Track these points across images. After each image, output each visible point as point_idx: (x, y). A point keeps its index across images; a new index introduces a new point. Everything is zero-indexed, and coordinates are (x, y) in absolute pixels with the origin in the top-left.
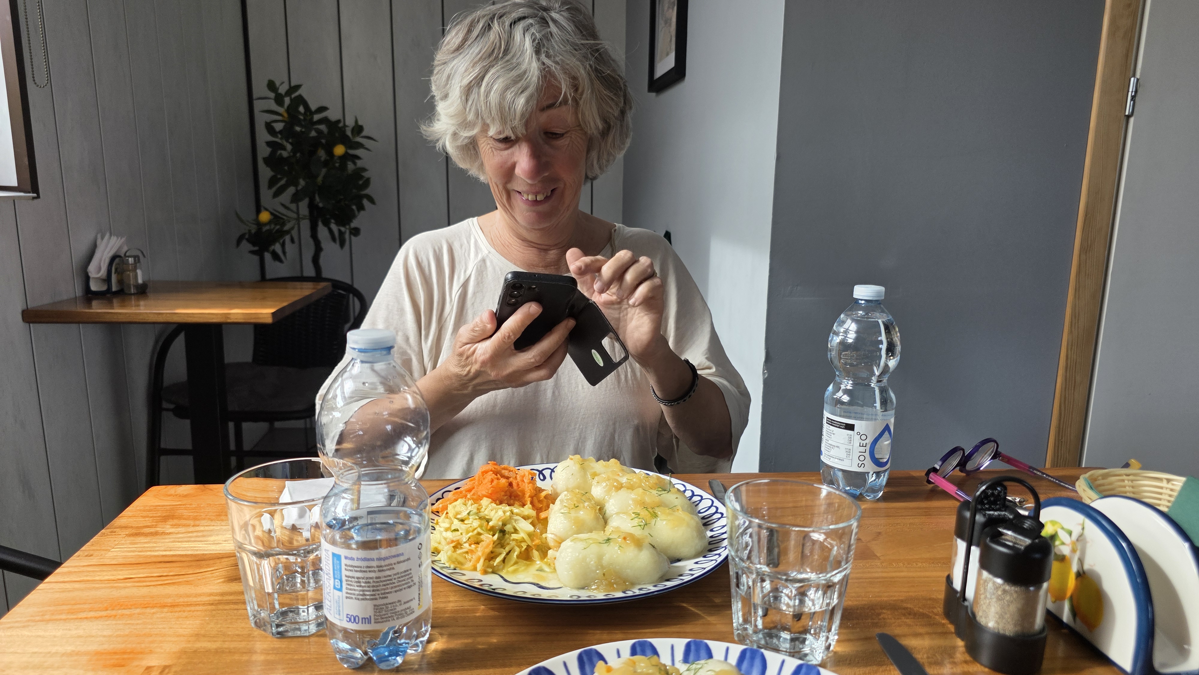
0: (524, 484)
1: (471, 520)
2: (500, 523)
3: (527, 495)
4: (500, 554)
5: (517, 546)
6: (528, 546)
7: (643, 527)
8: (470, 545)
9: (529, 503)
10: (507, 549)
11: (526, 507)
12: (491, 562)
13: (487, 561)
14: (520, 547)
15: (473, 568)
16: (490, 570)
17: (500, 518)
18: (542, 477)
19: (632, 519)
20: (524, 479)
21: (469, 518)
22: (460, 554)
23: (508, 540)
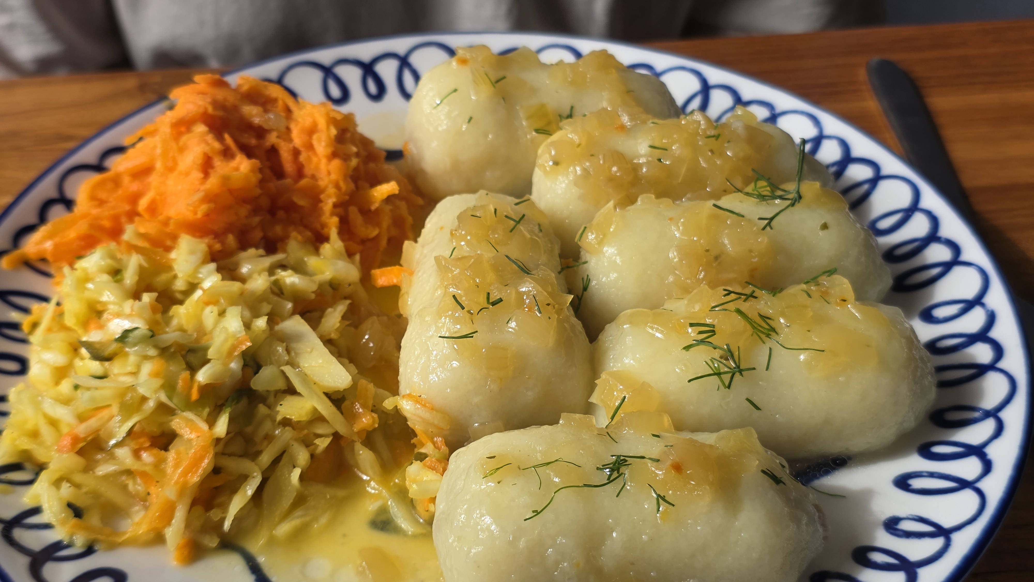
0: (315, 160)
1: (132, 359)
2: (235, 366)
3: (328, 203)
4: (244, 478)
5: (296, 440)
6: (336, 436)
7: (727, 378)
8: (136, 454)
9: (333, 233)
10: (266, 458)
11: (326, 248)
12: (215, 515)
13: (199, 509)
14: (307, 443)
15: (152, 535)
16: (213, 542)
17: (234, 348)
18: (373, 88)
19: (687, 348)
20: (315, 142)
21: (127, 355)
22: (106, 477)
23: (267, 426)
